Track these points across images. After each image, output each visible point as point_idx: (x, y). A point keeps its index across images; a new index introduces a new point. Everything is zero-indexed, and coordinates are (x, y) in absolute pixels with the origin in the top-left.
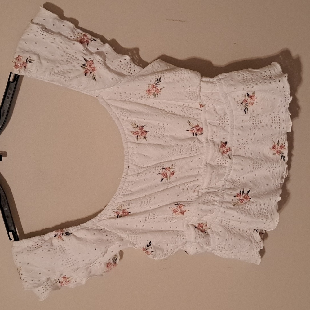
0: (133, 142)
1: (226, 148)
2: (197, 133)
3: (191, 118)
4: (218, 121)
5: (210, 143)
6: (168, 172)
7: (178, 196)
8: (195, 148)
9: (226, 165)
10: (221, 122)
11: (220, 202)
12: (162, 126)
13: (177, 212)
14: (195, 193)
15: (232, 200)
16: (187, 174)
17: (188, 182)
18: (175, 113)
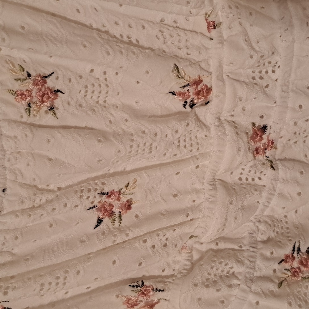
0: (15, 122)
1: (263, 142)
2: (195, 102)
3: (182, 58)
4: (250, 71)
5: (228, 128)
6: (116, 202)
7: (140, 264)
8: (187, 140)
9: (261, 183)
10: (257, 75)
11: (246, 277)
12: (102, 79)
13: (136, 305)
14: (184, 254)
15: (275, 271)
16: (164, 207)
17: (167, 228)
18: (137, 41)
